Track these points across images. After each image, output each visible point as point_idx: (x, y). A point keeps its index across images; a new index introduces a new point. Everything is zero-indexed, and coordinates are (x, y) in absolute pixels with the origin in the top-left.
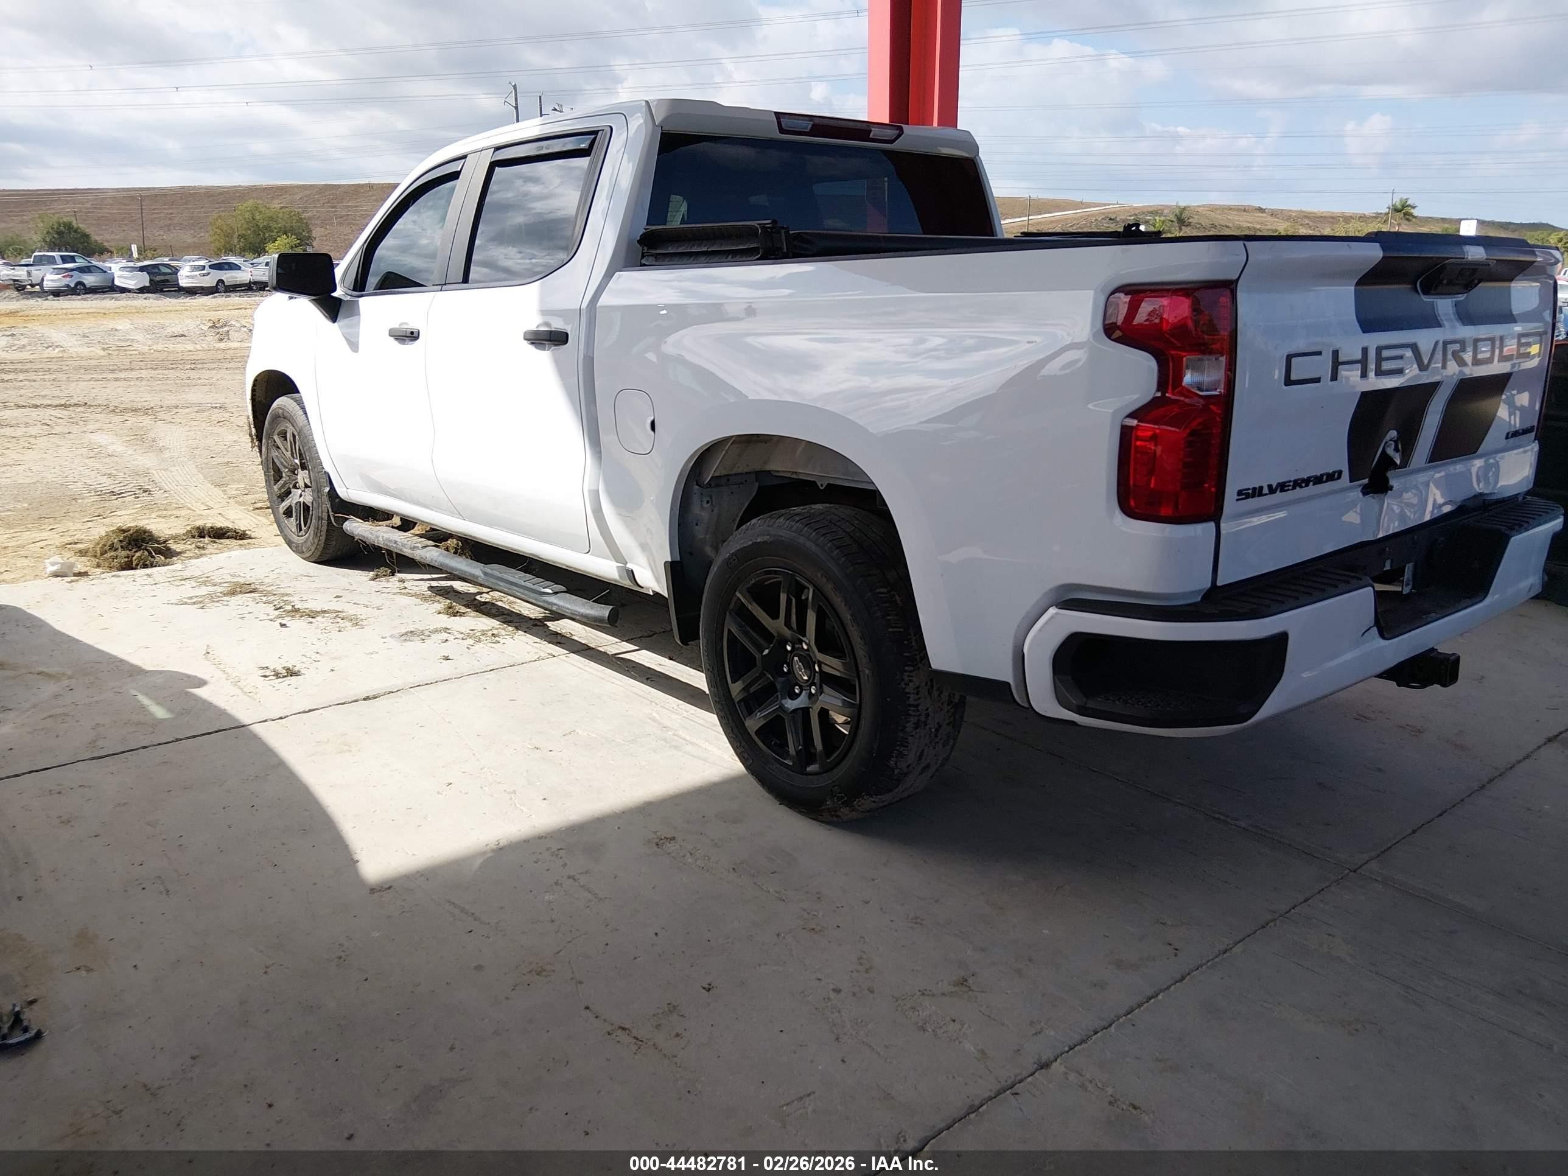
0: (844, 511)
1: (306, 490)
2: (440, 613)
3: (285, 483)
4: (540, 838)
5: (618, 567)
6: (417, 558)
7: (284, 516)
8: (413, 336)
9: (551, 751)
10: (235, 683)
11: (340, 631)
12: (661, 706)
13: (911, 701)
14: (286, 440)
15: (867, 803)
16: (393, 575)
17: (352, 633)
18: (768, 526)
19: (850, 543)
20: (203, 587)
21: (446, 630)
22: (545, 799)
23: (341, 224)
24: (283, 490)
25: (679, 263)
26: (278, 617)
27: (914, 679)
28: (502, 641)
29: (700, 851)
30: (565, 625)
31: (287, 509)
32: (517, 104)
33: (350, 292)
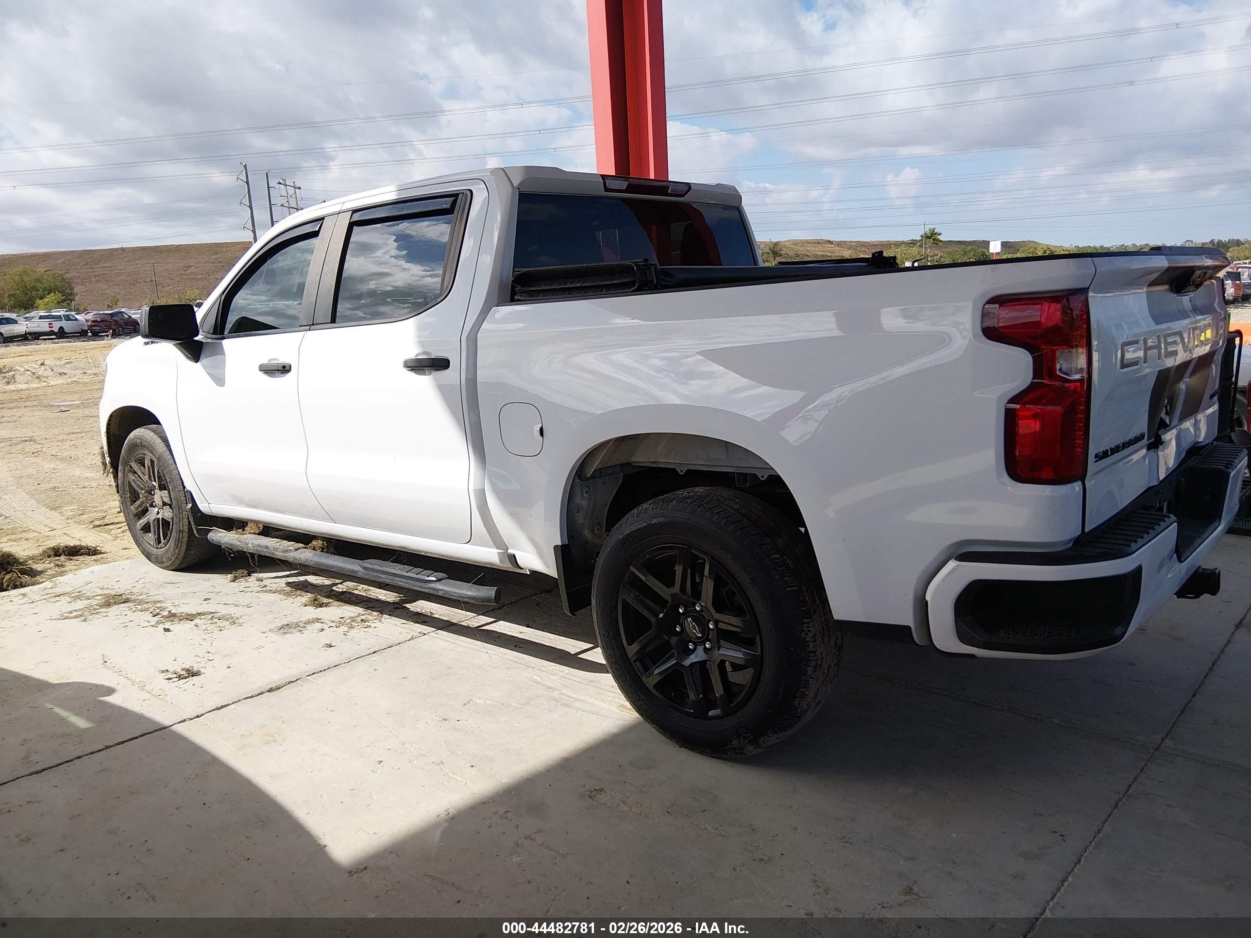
0: (724, 493)
1: (164, 507)
2: (306, 605)
3: (142, 503)
4: (484, 803)
5: (499, 553)
6: (291, 560)
7: (141, 532)
8: (285, 369)
9: (458, 721)
10: (142, 687)
11: (221, 630)
12: (538, 669)
13: (811, 648)
14: (144, 467)
15: (773, 739)
16: (250, 576)
17: (232, 632)
18: (662, 509)
19: (740, 518)
20: (79, 602)
21: (318, 620)
22: (472, 766)
23: (99, 281)
24: (140, 509)
25: (554, 297)
26: (158, 623)
27: (811, 629)
28: (373, 625)
29: (631, 799)
30: (422, 605)
31: (146, 524)
32: (247, 180)
33: (210, 336)
